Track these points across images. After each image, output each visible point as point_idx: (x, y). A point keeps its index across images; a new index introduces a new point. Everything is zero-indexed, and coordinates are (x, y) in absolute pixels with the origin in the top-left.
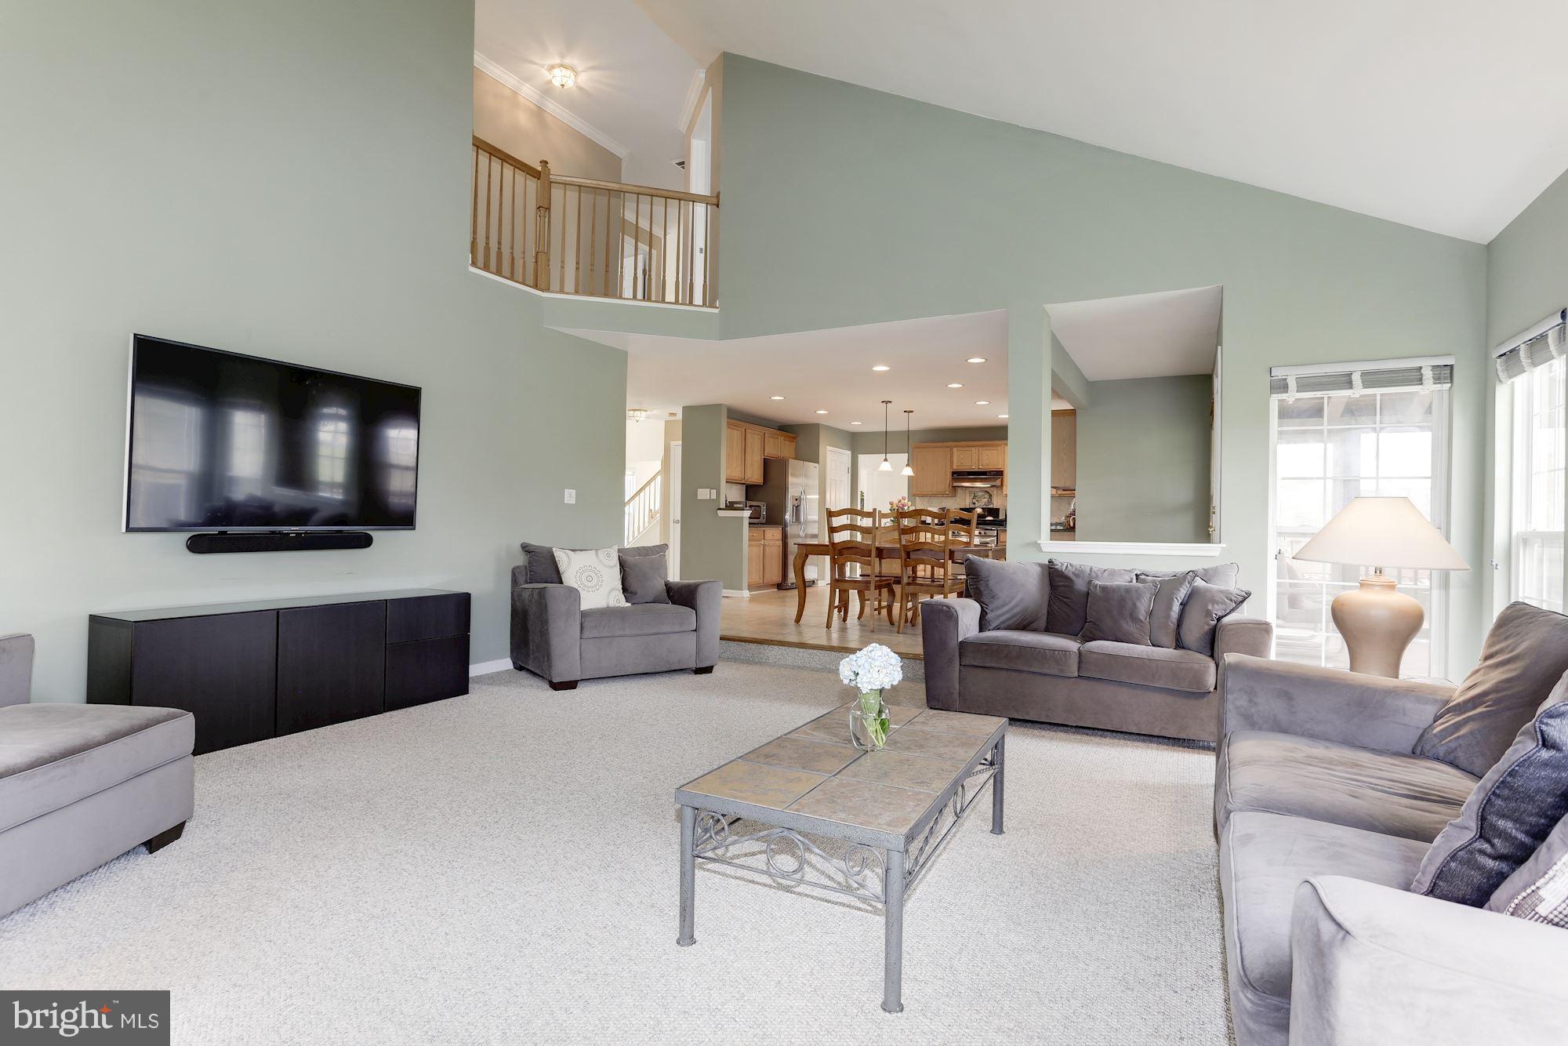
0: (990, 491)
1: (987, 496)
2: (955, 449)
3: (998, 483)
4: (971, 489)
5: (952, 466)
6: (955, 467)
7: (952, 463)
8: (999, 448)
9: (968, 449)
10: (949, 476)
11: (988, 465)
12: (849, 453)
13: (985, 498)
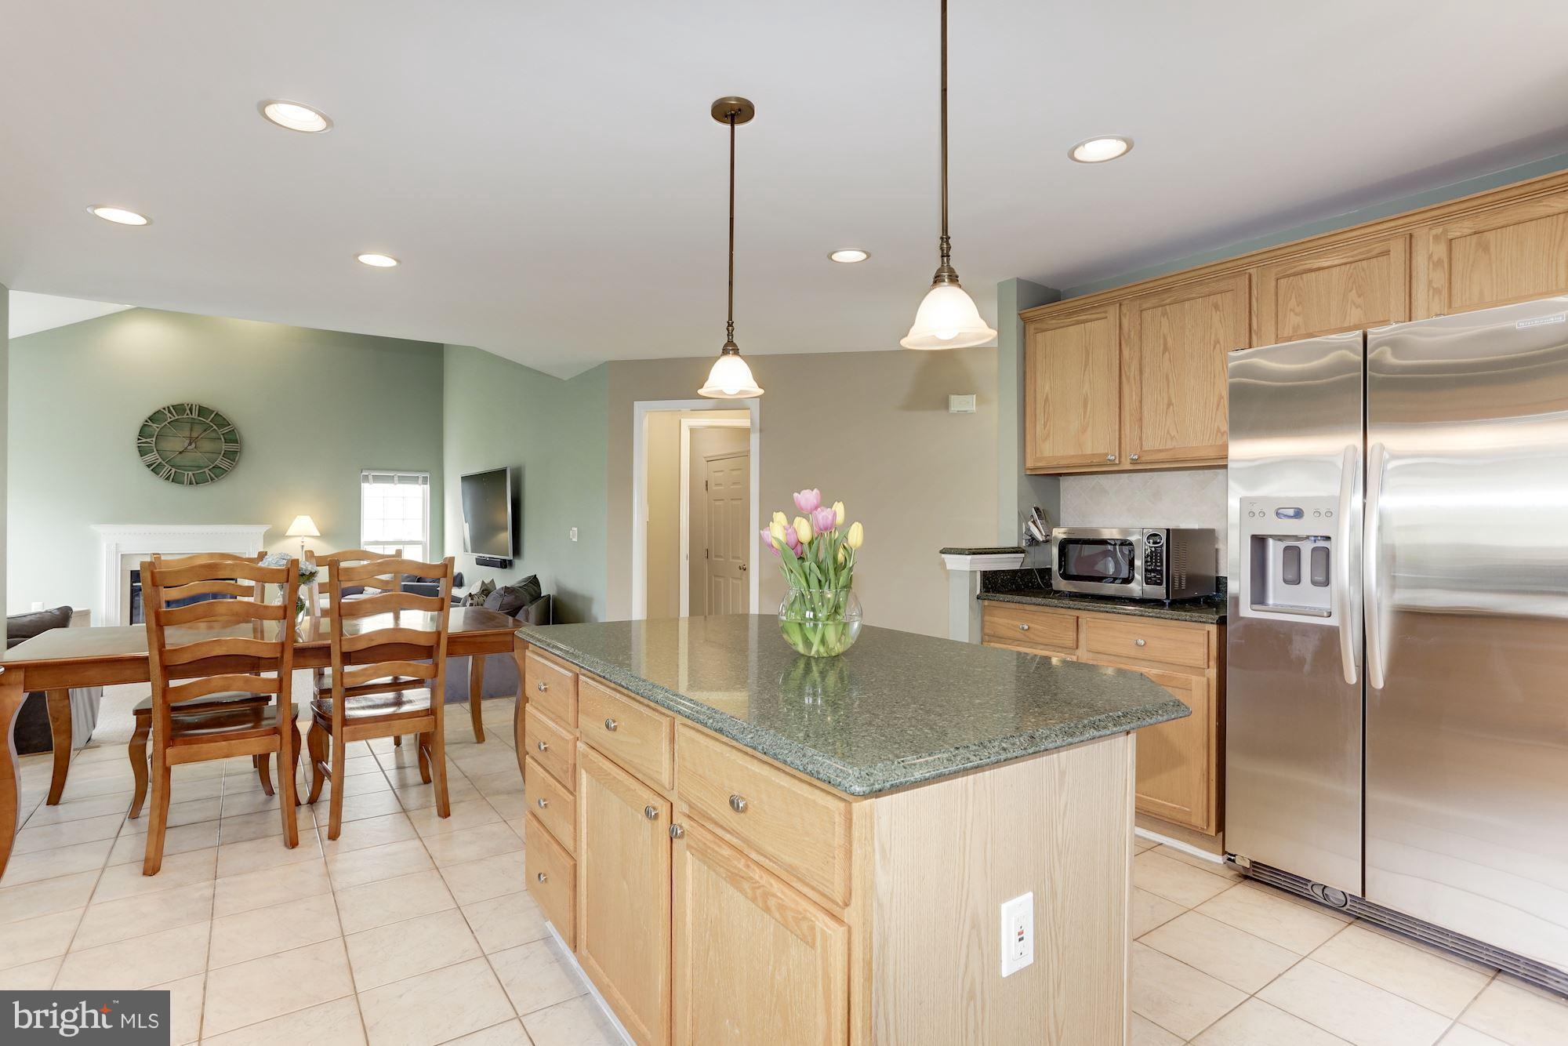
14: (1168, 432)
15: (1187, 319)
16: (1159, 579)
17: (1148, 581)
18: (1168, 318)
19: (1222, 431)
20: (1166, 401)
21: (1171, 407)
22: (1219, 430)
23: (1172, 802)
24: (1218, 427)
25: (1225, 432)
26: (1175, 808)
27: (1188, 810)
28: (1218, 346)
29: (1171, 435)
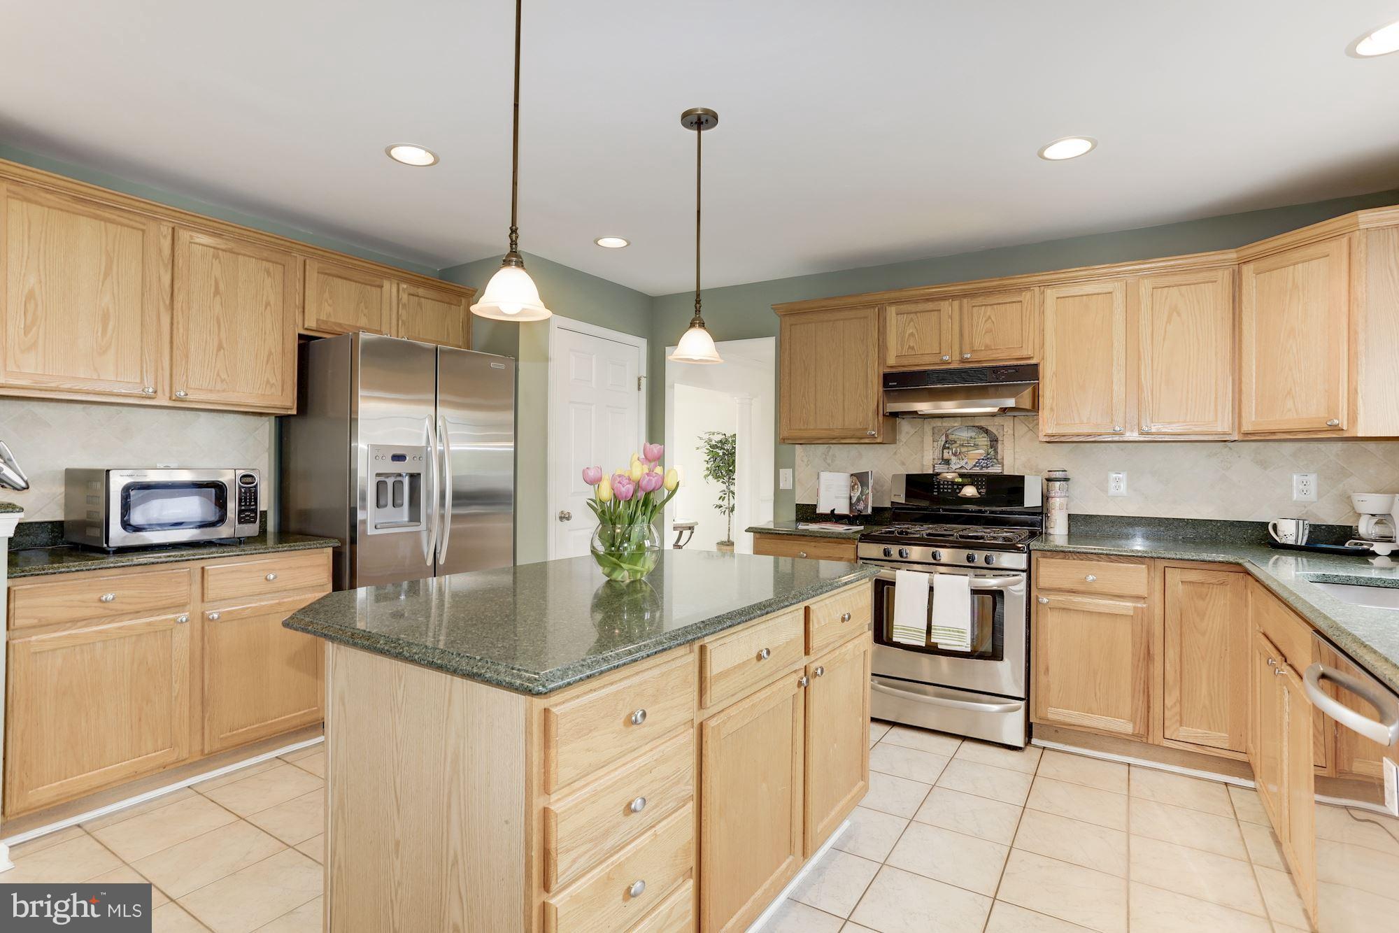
0: (992, 426)
1: (983, 441)
2: (892, 311)
3: (1026, 401)
4: (938, 423)
5: (882, 358)
6: (891, 361)
7: (882, 347)
8: (1026, 296)
9: (930, 306)
10: (876, 386)
11: (988, 348)
12: (642, 343)
13: (976, 446)
14: (218, 375)
15: (240, 273)
16: (253, 518)
17: (241, 521)
18: (220, 262)
19: (272, 382)
20: (216, 344)
21: (222, 351)
22: (268, 382)
23: (300, 711)
24: (268, 379)
25: (273, 384)
26: (305, 713)
27: (316, 708)
28: (269, 308)
29: (220, 377)
